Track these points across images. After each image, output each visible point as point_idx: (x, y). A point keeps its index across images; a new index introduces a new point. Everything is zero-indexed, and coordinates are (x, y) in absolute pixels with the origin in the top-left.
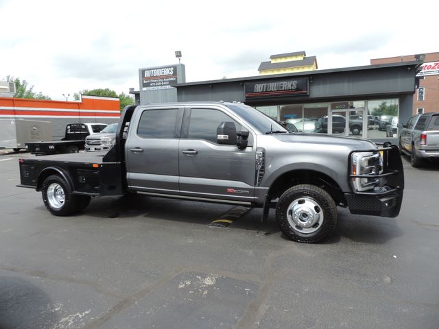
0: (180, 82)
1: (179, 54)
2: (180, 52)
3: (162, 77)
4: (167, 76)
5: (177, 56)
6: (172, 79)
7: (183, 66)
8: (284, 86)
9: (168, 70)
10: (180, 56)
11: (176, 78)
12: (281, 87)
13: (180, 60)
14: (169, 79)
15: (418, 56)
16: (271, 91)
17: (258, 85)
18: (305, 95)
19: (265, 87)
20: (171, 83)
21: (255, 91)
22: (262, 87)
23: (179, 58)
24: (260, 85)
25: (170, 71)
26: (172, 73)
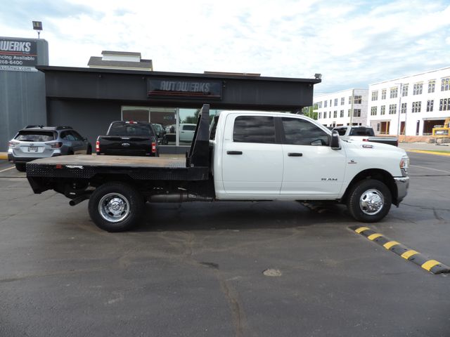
0: (40, 63)
1: (38, 26)
2: (40, 23)
3: (12, 53)
4: (20, 53)
5: (35, 28)
6: (26, 59)
7: (44, 44)
8: (196, 87)
9: (22, 45)
10: (40, 28)
11: (36, 58)
12: (193, 89)
13: (39, 33)
14: (23, 58)
15: (317, 75)
16: (181, 91)
17: (164, 82)
18: (218, 99)
19: (173, 86)
20: (26, 63)
21: (161, 89)
22: (170, 85)
23: (38, 31)
24: (167, 82)
25: (25, 47)
26: (28, 50)
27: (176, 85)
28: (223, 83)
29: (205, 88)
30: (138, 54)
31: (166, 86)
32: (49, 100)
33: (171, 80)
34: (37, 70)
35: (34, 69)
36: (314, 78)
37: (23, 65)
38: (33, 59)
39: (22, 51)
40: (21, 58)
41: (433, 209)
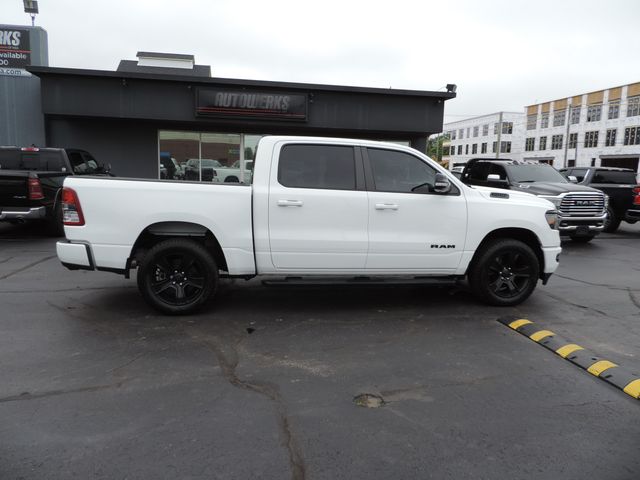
0: (33, 63)
1: (31, 6)
2: (35, 3)
5: (28, 10)
6: (14, 56)
7: (40, 33)
8: (268, 101)
10: (35, 11)
11: (28, 55)
12: (264, 104)
13: (33, 18)
14: (10, 55)
15: (451, 87)
16: (246, 108)
17: (221, 94)
18: (302, 121)
19: (235, 99)
20: (13, 63)
21: (216, 104)
22: (230, 98)
23: (33, 15)
24: (226, 94)
25: (12, 38)
26: (16, 43)
27: (239, 98)
28: (310, 96)
29: (282, 103)
30: (191, 58)
31: (224, 99)
32: (50, 119)
33: (232, 91)
34: (30, 74)
35: (24, 73)
36: (446, 90)
37: (10, 66)
38: (24, 57)
39: (7, 45)
40: (6, 56)
41: (628, 290)
